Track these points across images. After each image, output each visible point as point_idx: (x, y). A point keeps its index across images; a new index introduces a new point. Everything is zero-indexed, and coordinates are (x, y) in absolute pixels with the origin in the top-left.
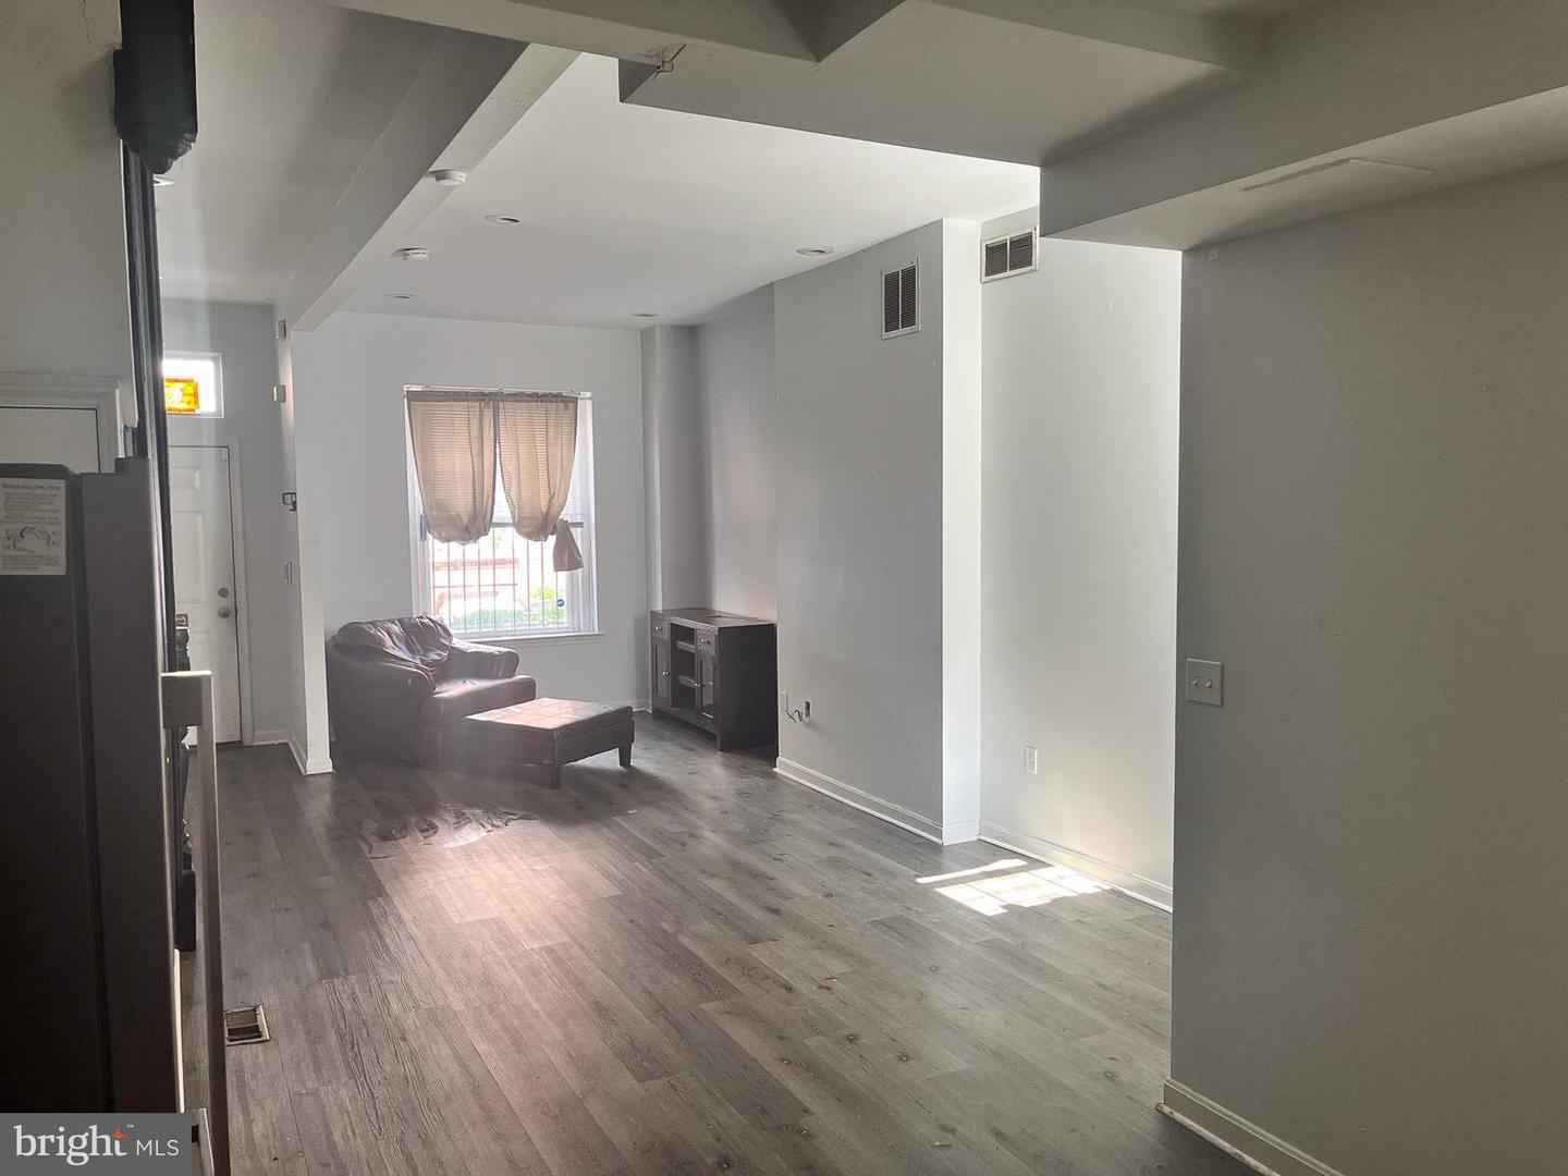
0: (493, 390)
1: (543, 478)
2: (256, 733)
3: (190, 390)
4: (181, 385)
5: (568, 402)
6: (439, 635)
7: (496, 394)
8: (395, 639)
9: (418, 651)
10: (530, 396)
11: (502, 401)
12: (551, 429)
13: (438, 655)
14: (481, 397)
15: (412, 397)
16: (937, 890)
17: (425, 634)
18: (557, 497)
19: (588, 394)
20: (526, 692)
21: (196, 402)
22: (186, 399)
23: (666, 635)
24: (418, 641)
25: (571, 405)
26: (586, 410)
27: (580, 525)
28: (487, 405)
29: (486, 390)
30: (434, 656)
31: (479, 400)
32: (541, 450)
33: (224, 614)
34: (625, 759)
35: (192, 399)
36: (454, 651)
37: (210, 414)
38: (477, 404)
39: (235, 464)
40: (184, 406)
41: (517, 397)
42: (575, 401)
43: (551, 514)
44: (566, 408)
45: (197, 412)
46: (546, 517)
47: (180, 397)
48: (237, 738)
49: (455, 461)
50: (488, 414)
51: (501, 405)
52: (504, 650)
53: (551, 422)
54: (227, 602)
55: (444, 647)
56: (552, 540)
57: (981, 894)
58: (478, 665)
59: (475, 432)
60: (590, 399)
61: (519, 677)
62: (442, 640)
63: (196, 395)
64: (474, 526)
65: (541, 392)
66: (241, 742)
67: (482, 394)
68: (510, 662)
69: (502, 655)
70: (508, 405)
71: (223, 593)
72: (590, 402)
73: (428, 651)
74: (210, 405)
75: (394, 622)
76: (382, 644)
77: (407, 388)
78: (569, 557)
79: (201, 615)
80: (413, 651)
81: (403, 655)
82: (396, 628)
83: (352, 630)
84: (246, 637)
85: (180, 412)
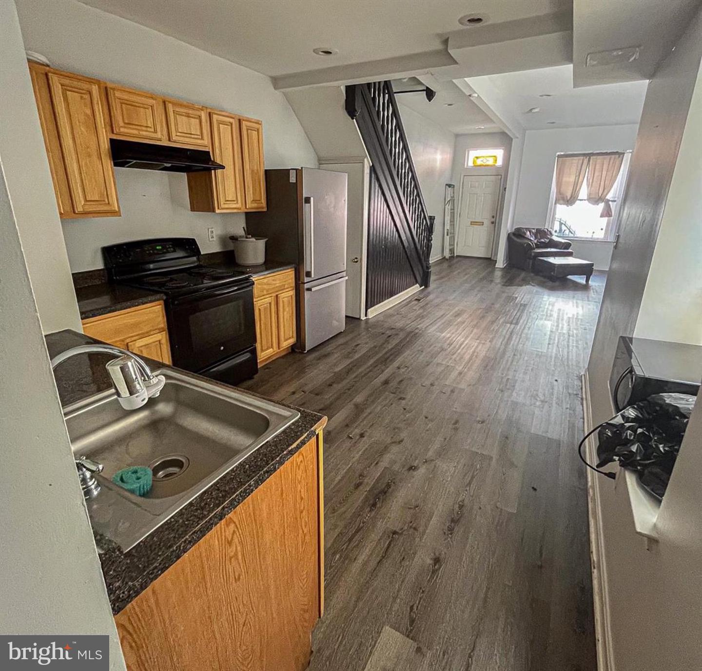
0: (589, 152)
1: (602, 183)
4: (492, 157)
5: (621, 155)
6: (548, 234)
7: (591, 153)
8: (531, 233)
9: (538, 238)
10: (605, 153)
12: (611, 164)
13: (545, 240)
14: (584, 155)
15: (559, 156)
17: (543, 233)
18: (607, 188)
20: (570, 254)
21: (496, 162)
22: (493, 162)
24: (539, 235)
26: (627, 157)
27: (615, 201)
28: (586, 158)
29: (587, 152)
30: (543, 240)
33: (492, 223)
34: (587, 281)
36: (551, 240)
37: (499, 166)
38: (582, 157)
39: (502, 179)
40: (493, 164)
41: (599, 154)
42: (624, 153)
43: (602, 196)
44: (619, 157)
45: (496, 165)
46: (600, 197)
48: (490, 257)
49: (570, 178)
50: (586, 161)
51: (592, 157)
52: (567, 241)
53: (611, 161)
54: (493, 220)
56: (602, 205)
58: (557, 245)
59: (579, 167)
60: (631, 152)
61: (569, 250)
62: (548, 236)
63: (496, 160)
64: (570, 201)
65: (610, 151)
68: (567, 246)
69: (566, 243)
70: (594, 157)
71: (493, 217)
72: (630, 154)
73: (541, 238)
74: (499, 163)
75: (534, 229)
76: (525, 234)
77: (558, 153)
78: (607, 213)
79: (487, 223)
80: (536, 238)
81: (532, 239)
82: (533, 231)
83: (518, 230)
84: (496, 229)
85: (491, 166)
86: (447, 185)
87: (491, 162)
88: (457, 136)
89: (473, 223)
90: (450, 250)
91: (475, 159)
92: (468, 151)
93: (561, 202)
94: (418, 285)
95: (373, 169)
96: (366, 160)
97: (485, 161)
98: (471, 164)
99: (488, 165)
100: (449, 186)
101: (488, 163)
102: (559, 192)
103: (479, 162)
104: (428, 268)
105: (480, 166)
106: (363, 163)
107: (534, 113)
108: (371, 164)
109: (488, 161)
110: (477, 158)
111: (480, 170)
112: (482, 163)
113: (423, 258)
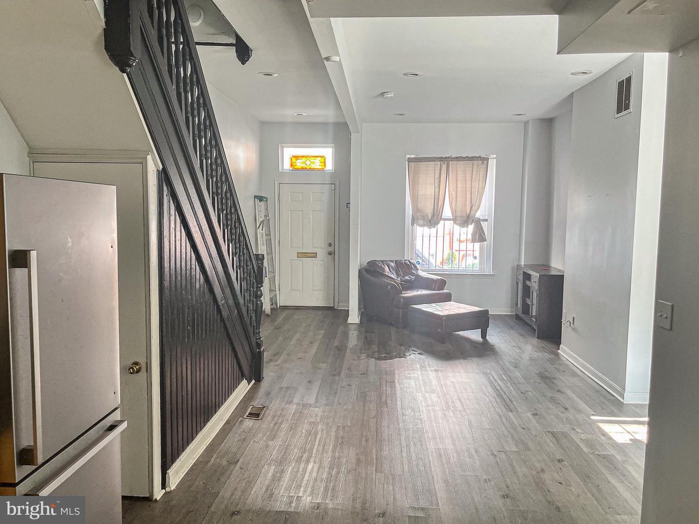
0: (447, 156)
1: (468, 197)
2: (339, 304)
3: (323, 161)
4: (319, 158)
5: (485, 160)
6: (412, 269)
7: (449, 158)
8: (391, 268)
9: (401, 275)
10: (465, 158)
11: (451, 161)
12: (474, 173)
13: (410, 277)
14: (441, 159)
15: (410, 160)
16: (598, 424)
17: (404, 267)
18: (475, 206)
19: (495, 156)
20: (447, 298)
21: (325, 165)
22: (321, 164)
23: (521, 277)
24: (402, 270)
25: (485, 162)
26: (492, 164)
27: (486, 220)
28: (444, 163)
29: (444, 156)
30: (407, 278)
31: (440, 161)
32: (468, 183)
33: (330, 254)
34: (484, 335)
35: (323, 164)
36: (418, 276)
37: (330, 170)
38: (439, 163)
39: (337, 191)
40: (320, 167)
41: (458, 159)
42: (487, 159)
43: (471, 215)
44: (483, 163)
45: (325, 169)
46: (468, 217)
47: (319, 164)
48: (333, 306)
49: (427, 190)
50: (444, 167)
51: (451, 163)
52: (439, 278)
53: (475, 170)
54: (331, 249)
55: (413, 274)
56: (471, 228)
57: (624, 431)
58: (427, 284)
59: (437, 176)
60: (496, 158)
61: (446, 291)
62: (413, 271)
63: (325, 162)
64: (433, 221)
65: (470, 156)
66: (334, 307)
67: (442, 158)
68: (442, 284)
69: (438, 280)
70: (454, 162)
71: (330, 245)
72: (495, 160)
73: (405, 275)
74: (330, 166)
75: (392, 261)
76: (384, 270)
77: (408, 156)
78: (479, 236)
79: (322, 253)
80: (398, 275)
81: (393, 277)
82: (392, 264)
83: (372, 264)
84: (337, 263)
85: (319, 170)
86: (255, 197)
87: (317, 164)
88: (263, 124)
89: (303, 255)
90: (271, 299)
91: (294, 160)
92: (283, 148)
93: (421, 222)
94: (245, 382)
95: (164, 177)
96: (149, 157)
97: (308, 162)
98: (287, 166)
99: (313, 169)
100: (261, 199)
101: (313, 166)
102: (416, 209)
103: (299, 164)
104: (259, 345)
105: (303, 169)
106: (144, 164)
107: (387, 98)
108: (161, 167)
109: (313, 163)
110: (297, 157)
111: (303, 175)
112: (304, 166)
113: (251, 330)
